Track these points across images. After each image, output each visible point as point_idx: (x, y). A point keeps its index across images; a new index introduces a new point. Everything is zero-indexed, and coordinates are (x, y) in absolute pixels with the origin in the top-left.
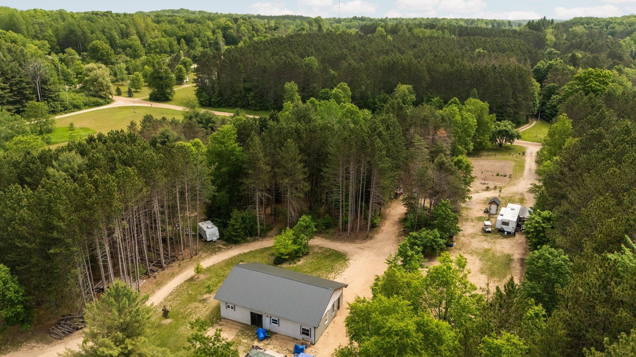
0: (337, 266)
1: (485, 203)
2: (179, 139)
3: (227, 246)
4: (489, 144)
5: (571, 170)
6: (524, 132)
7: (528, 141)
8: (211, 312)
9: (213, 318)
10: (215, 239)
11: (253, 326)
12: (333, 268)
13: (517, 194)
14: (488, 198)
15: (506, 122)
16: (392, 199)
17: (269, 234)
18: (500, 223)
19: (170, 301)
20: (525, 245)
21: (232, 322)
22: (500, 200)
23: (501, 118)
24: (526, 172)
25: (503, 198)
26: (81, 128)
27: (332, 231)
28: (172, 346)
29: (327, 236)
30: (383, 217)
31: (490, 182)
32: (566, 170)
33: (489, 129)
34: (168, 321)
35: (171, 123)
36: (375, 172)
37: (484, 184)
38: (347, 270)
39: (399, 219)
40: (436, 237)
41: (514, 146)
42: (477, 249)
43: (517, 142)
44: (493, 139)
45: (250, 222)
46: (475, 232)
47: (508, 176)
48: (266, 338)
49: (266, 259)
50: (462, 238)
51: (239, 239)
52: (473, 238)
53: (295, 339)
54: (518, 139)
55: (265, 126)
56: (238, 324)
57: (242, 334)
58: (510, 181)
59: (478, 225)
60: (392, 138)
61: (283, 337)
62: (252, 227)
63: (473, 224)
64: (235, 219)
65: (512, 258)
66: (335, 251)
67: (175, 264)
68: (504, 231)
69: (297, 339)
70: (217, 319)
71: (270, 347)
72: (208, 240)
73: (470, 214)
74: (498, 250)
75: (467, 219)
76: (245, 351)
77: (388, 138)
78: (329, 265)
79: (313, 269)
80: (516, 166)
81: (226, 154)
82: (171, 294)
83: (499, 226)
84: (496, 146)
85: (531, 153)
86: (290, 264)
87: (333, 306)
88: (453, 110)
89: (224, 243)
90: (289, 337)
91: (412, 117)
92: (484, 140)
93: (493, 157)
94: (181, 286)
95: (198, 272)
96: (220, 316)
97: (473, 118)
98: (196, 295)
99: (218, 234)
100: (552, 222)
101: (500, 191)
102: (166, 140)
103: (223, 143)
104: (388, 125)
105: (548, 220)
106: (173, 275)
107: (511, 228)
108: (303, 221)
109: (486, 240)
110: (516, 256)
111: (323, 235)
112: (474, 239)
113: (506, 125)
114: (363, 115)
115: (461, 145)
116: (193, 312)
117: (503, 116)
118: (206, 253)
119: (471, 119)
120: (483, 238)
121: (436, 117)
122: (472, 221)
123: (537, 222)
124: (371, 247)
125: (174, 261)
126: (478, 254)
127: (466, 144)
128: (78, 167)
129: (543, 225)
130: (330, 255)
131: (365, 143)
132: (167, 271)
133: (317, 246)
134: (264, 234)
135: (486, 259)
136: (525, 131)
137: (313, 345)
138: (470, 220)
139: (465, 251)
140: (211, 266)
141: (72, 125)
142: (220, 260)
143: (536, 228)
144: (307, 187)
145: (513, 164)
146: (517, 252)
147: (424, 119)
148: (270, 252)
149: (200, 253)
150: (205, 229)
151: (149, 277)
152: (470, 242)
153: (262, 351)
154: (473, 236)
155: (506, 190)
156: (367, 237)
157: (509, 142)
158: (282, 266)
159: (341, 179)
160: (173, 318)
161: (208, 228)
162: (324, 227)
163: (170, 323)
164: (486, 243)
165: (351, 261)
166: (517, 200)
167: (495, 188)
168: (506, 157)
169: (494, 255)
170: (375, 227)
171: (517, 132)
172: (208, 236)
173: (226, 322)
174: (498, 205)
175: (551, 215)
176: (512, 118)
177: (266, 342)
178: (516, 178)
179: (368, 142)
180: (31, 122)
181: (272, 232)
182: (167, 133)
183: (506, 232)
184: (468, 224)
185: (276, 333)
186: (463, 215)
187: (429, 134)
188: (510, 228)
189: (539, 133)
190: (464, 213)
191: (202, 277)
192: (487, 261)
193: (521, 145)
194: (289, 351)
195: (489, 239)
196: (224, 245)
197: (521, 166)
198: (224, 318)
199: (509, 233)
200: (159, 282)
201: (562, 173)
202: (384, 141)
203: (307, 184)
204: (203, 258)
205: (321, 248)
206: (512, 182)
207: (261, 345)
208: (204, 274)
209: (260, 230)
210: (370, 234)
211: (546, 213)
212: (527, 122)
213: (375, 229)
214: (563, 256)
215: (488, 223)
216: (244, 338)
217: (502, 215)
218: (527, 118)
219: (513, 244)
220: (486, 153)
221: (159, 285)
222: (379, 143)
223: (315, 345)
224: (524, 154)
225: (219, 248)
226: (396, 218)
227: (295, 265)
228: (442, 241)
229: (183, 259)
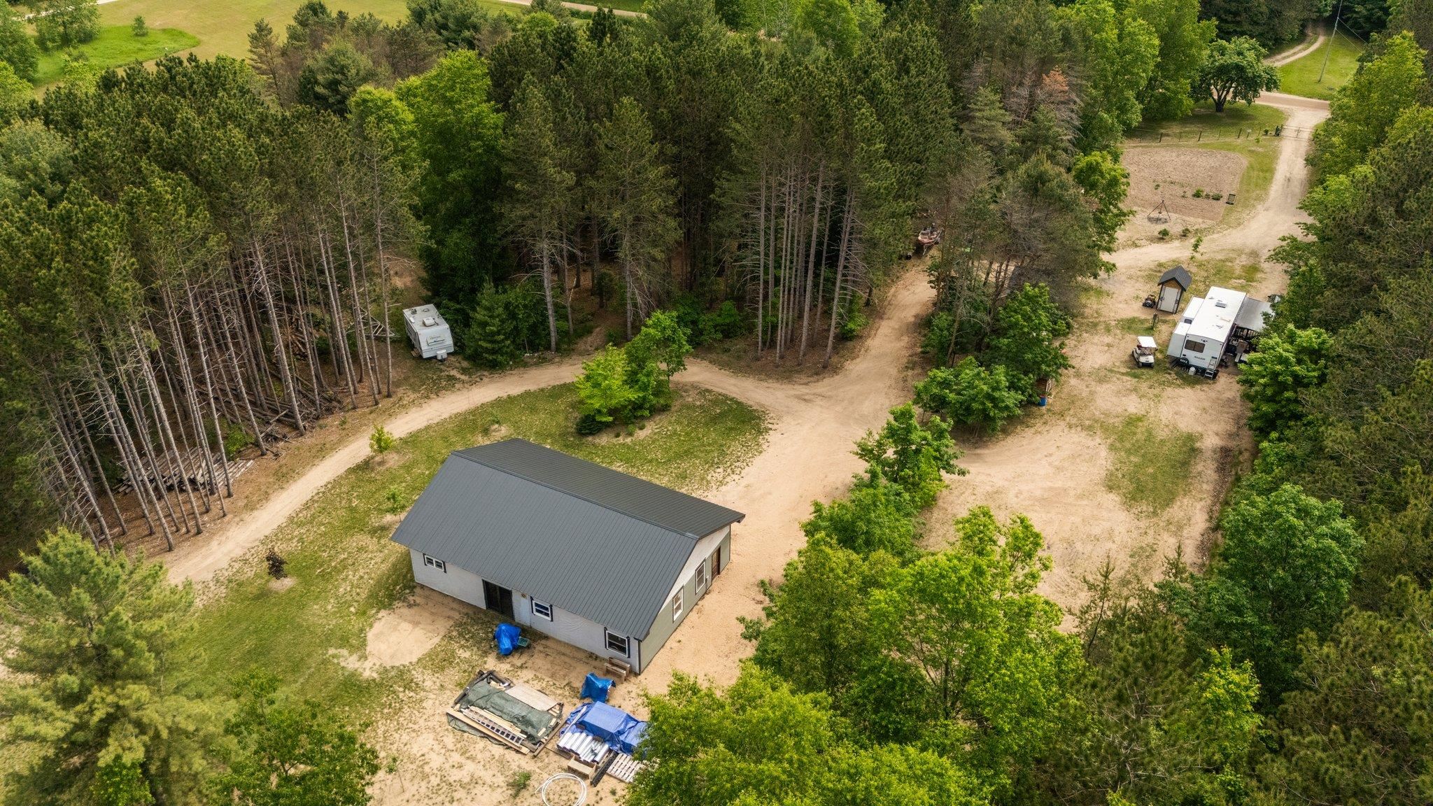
0: (735, 447)
1: (1149, 278)
2: (370, 77)
3: (470, 375)
4: (1188, 102)
5: (1401, 213)
6: (1287, 69)
7: (1294, 93)
8: (394, 565)
9: (395, 584)
10: (442, 353)
11: (491, 612)
12: (723, 454)
13: (1240, 252)
14: (1160, 265)
15: (1244, 43)
16: (908, 258)
17: (581, 345)
18: (1181, 343)
19: (300, 525)
20: (1238, 409)
21: (441, 599)
22: (1194, 269)
23: (1231, 27)
24: (1276, 188)
25: (1200, 265)
26: (164, 31)
27: (739, 345)
28: (282, 656)
29: (725, 357)
30: (874, 310)
31: (1174, 216)
32: (1387, 213)
33: (1193, 61)
34: (287, 583)
35: (356, 30)
36: (852, 201)
37: (1158, 220)
38: (758, 461)
39: (916, 316)
40: (996, 388)
41: (1256, 107)
42: (1107, 415)
43: (1265, 99)
44: (1199, 91)
45: (529, 316)
46: (1109, 365)
47: (1225, 199)
48: (516, 649)
49: (561, 418)
50: (1073, 381)
51: (500, 358)
52: (1101, 381)
53: (592, 656)
54: (1269, 89)
55: (568, 55)
56: (455, 605)
57: (460, 634)
58: (1228, 213)
59: (1123, 344)
60: (911, 96)
61: (562, 649)
62: (533, 328)
63: (1108, 339)
64: (488, 309)
65: (1198, 445)
66: (739, 403)
67: (332, 421)
68: (1187, 366)
69: (597, 658)
70: (405, 587)
71: (527, 674)
72: (425, 355)
73: (1105, 311)
74: (1164, 421)
75: (1095, 325)
76: (460, 685)
77: (896, 101)
78: (715, 442)
79: (671, 453)
80: (1251, 167)
81: (459, 132)
82: (307, 506)
83: (1176, 350)
84: (1209, 107)
85: (1299, 131)
86: (617, 436)
87: (700, 572)
88: (1098, 12)
89: (465, 364)
90: (578, 649)
91: (985, 29)
92: (1176, 93)
93: (1192, 142)
94: (336, 483)
95: (381, 449)
96: (412, 579)
97: (1150, 33)
98: (367, 513)
99: (449, 341)
100: (1322, 362)
101: (1196, 246)
102: (339, 77)
103: (449, 102)
104: (906, 59)
105: (1314, 354)
106: (322, 452)
107: (1208, 359)
108: (655, 326)
109: (1135, 390)
110: (1211, 441)
111: (714, 356)
112: (1105, 386)
113: (1241, 49)
114: (862, 15)
115: (1108, 111)
116: (350, 562)
117: (1238, 23)
118: (414, 391)
119: (1143, 38)
120: (1130, 382)
121: (1047, 34)
122: (1108, 330)
123: (1283, 361)
124: (830, 397)
125: (329, 411)
126: (1107, 430)
127: (1123, 109)
128: (52, 164)
129: (1297, 368)
130: (722, 415)
131: (829, 116)
132: (308, 440)
133: (694, 386)
134: (565, 346)
135: (1128, 445)
136: (1291, 64)
137: (636, 675)
138: (1101, 327)
139: (1074, 421)
140: (420, 431)
141: (139, 21)
142: (446, 415)
143: (1275, 375)
144: (672, 230)
145: (1245, 161)
146: (1215, 427)
147: (1013, 39)
148: (572, 398)
149: (400, 391)
150: (417, 327)
151: (263, 454)
152: (1092, 393)
153: (502, 687)
154: (1103, 375)
155: (1213, 241)
156: (825, 367)
157: (1244, 97)
158: (597, 441)
159: (763, 213)
160: (299, 576)
161: (424, 324)
162: (720, 336)
163: (291, 590)
164: (1134, 397)
165: (772, 437)
166: (1238, 271)
167: (1185, 234)
168: (1228, 140)
169: (1150, 435)
170: (851, 339)
171: (1269, 71)
172: (424, 346)
173: (427, 597)
174: (1183, 290)
175: (1324, 342)
176: (1259, 29)
177: (517, 660)
178: (1246, 206)
179: (837, 113)
180: (39, 12)
181: (590, 339)
182: (342, 60)
183: (1193, 369)
184: (1096, 339)
185: (546, 637)
186: (1087, 311)
187: (1021, 84)
188: (1205, 360)
189: (1329, 72)
190: (1091, 305)
191: (393, 460)
192: (1128, 452)
193: (1275, 105)
194: (573, 689)
195: (1144, 386)
196: (464, 371)
197: (1264, 169)
198: (422, 587)
199: (1201, 371)
200: (284, 470)
201: (1374, 220)
202: (882, 112)
203: (672, 223)
204: (404, 406)
205: (704, 392)
206: (1234, 216)
207: (502, 668)
208: (398, 452)
209: (558, 331)
210: (835, 359)
211: (1308, 336)
212: (1301, 38)
213: (850, 344)
214: (1339, 524)
215: (1148, 342)
216: (462, 647)
217: (1189, 321)
218: (1304, 26)
219: (1207, 404)
220: (1176, 129)
221: (284, 477)
222: (866, 115)
223: (640, 677)
224: (1278, 132)
225: (451, 378)
226: (909, 315)
227: (629, 440)
228: (1011, 398)
229: (354, 408)
